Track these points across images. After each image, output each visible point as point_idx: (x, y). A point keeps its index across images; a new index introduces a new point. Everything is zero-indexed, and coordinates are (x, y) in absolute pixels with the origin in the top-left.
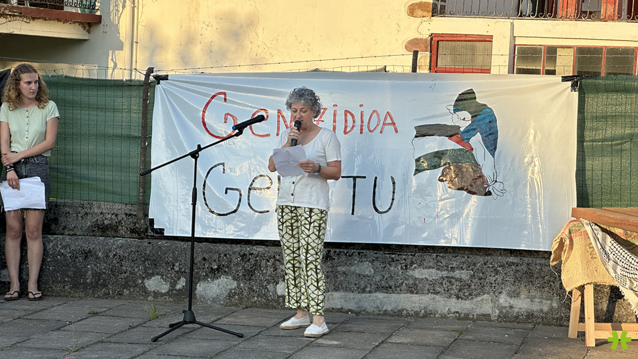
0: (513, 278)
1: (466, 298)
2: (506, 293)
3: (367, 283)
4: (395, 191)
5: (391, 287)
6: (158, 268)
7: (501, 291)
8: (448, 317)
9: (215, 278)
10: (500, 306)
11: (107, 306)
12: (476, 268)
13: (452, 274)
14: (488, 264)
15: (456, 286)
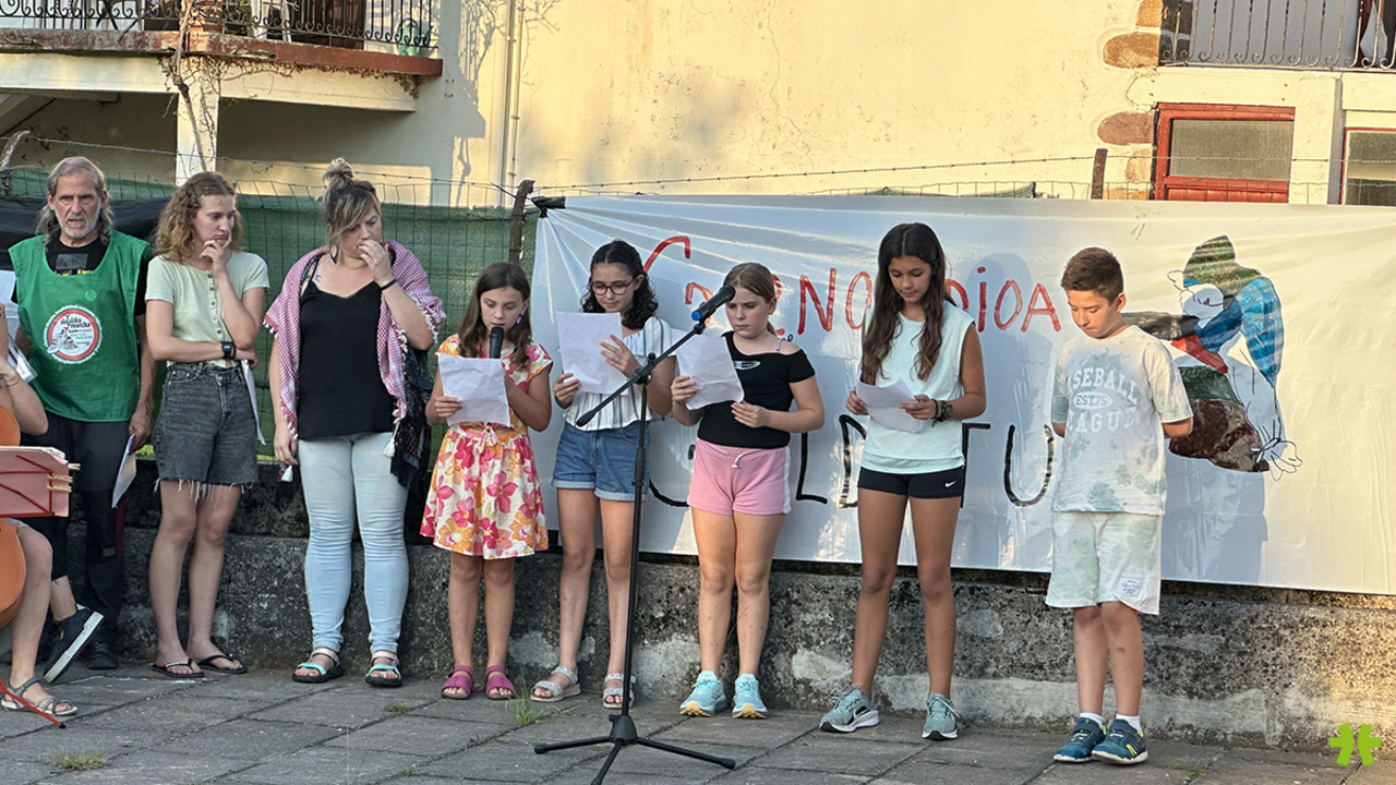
0: (1314, 654)
1: (1209, 695)
2: (1298, 686)
3: (988, 656)
4: (1054, 457)
5: (1041, 667)
6: (537, 616)
7: (1287, 681)
8: (1168, 737)
9: (660, 639)
10: (1286, 715)
11: (426, 695)
12: (1231, 630)
13: (1177, 641)
14: (1258, 621)
15: (1188, 667)
